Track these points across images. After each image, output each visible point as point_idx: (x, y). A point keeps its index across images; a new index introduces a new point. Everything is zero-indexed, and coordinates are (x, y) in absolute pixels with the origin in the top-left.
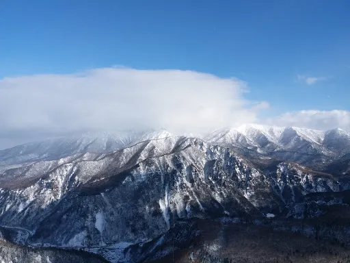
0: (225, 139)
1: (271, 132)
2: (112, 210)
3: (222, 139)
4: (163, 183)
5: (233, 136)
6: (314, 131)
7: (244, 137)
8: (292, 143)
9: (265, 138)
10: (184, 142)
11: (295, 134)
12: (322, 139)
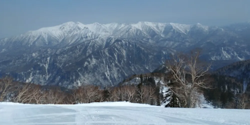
0: (129, 34)
1: (157, 27)
2: (84, 78)
3: (127, 34)
4: (105, 64)
5: (133, 31)
6: (184, 25)
7: (141, 31)
8: (170, 34)
9: (154, 32)
10: (111, 41)
11: (172, 28)
12: (188, 31)
